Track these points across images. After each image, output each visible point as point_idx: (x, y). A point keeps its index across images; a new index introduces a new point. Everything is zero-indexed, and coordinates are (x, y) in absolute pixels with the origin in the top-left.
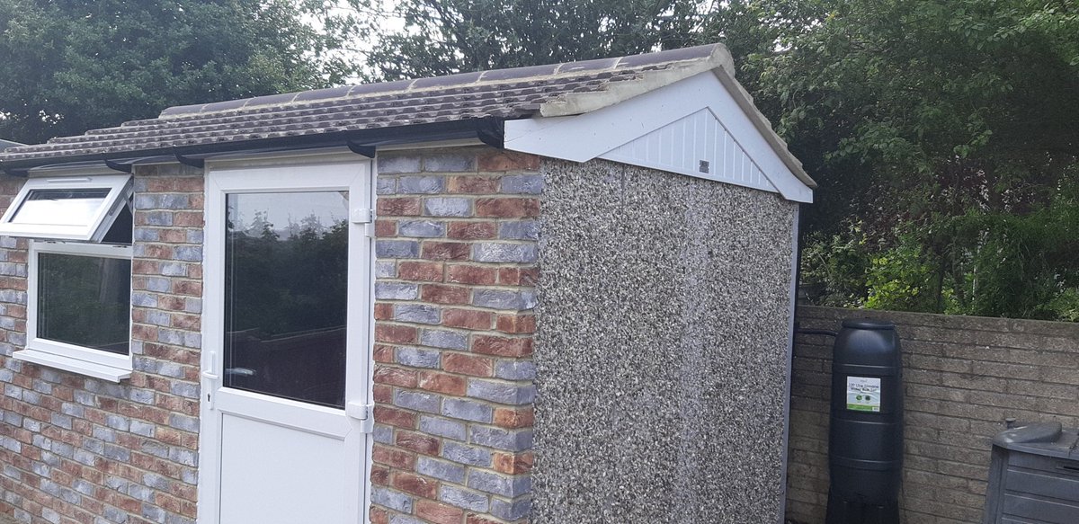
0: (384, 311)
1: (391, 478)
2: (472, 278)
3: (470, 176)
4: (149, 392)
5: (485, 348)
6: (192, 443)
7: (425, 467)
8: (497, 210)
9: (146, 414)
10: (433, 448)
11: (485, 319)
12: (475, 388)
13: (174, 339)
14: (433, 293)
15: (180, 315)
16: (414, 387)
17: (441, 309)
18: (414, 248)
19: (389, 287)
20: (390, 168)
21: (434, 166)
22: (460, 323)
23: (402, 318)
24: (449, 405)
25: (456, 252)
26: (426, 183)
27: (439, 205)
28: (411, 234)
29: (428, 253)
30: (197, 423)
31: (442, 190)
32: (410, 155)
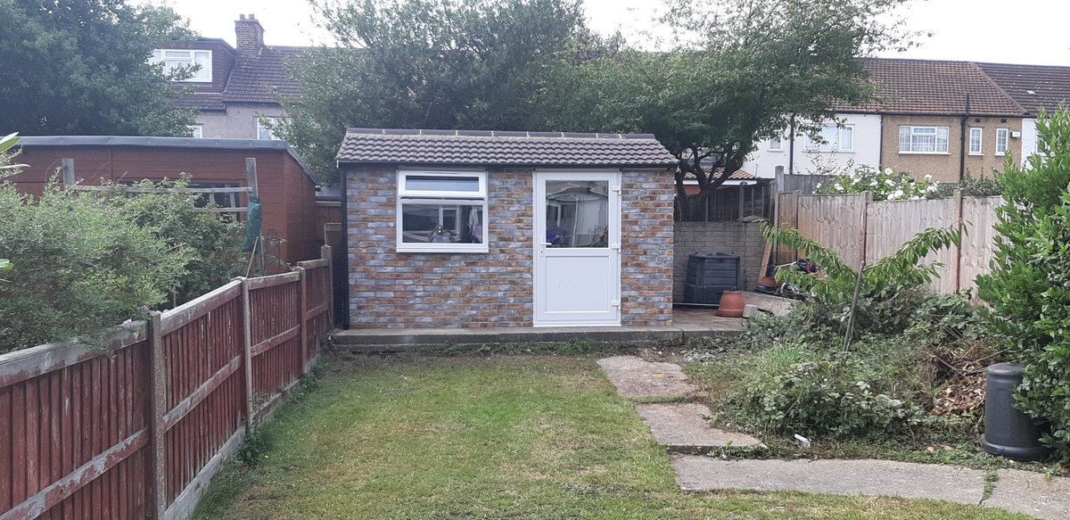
0: (625, 216)
1: (629, 264)
2: (658, 205)
3: (657, 178)
4: (502, 255)
5: (663, 224)
6: (530, 270)
7: (642, 259)
8: (666, 187)
9: (502, 264)
10: (645, 253)
11: (663, 216)
12: (659, 235)
13: (517, 233)
14: (644, 210)
15: (521, 225)
16: (638, 237)
17: (647, 215)
18: (637, 198)
19: (627, 209)
20: (627, 175)
21: (644, 174)
22: (654, 217)
23: (632, 217)
24: (650, 240)
25: (652, 198)
26: (641, 179)
27: (645, 185)
28: (636, 193)
29: (642, 199)
30: (532, 263)
31: (647, 181)
32: (635, 171)
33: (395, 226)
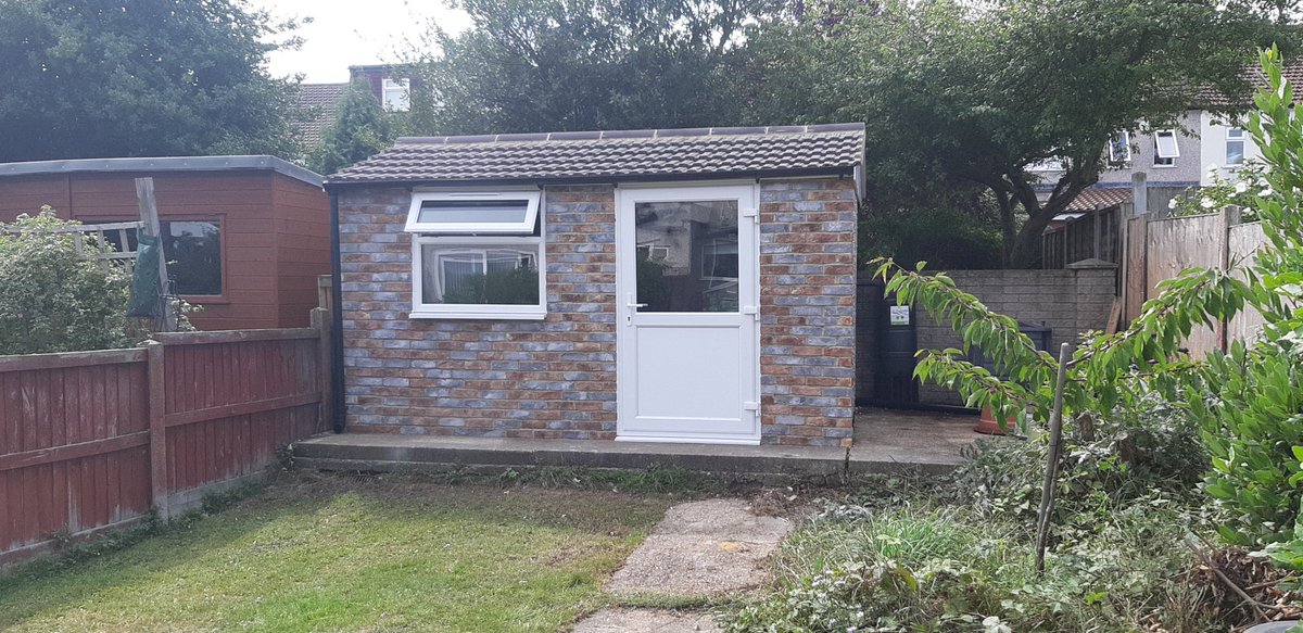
0: (766, 259)
1: (774, 340)
2: (824, 240)
3: (821, 192)
4: (568, 324)
5: (833, 271)
6: (611, 348)
7: (796, 331)
8: (838, 207)
9: (566, 337)
10: (802, 321)
11: (832, 258)
12: (827, 290)
13: (591, 289)
14: (800, 248)
15: (597, 275)
16: (788, 294)
17: (805, 256)
18: (786, 228)
19: (769, 247)
20: (768, 188)
21: (799, 187)
22: (818, 260)
23: (778, 261)
24: (811, 300)
25: (813, 228)
26: (793, 196)
27: (801, 206)
28: (784, 220)
29: (795, 229)
30: (615, 336)
31: (803, 198)
32: (783, 182)
33: (410, 277)
